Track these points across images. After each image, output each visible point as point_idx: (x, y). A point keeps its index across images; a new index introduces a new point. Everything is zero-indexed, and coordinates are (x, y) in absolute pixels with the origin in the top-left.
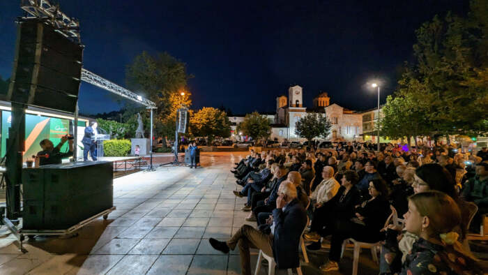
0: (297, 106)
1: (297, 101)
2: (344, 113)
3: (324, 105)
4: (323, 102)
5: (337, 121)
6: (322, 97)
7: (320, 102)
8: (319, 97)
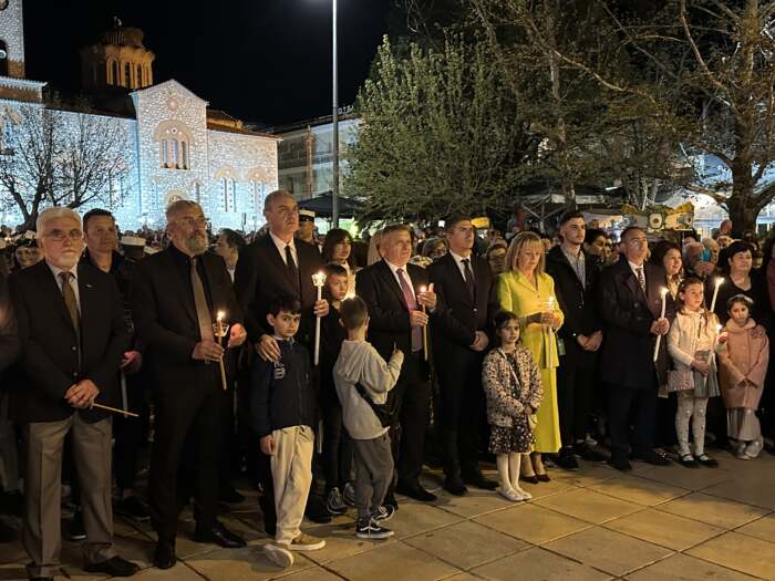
3: (128, 81)
4: (127, 67)
5: (184, 154)
6: (122, 45)
7: (114, 65)
8: (106, 44)
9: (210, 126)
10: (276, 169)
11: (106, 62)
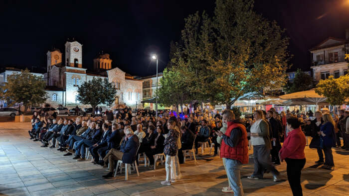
0: (76, 65)
1: (76, 60)
2: (126, 78)
3: (105, 67)
4: (105, 64)
5: (119, 86)
6: (104, 58)
7: (102, 63)
10: (142, 88)
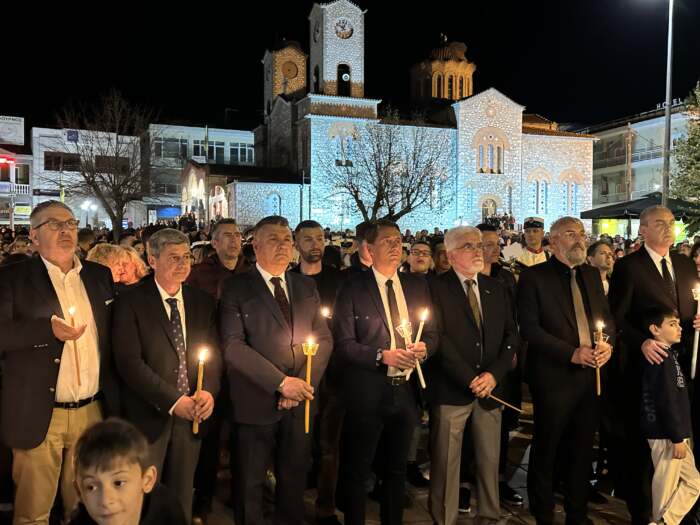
0: (344, 89)
1: (343, 69)
2: (527, 130)
4: (451, 80)
5: (499, 159)
6: (446, 59)
7: (439, 79)
8: (433, 60)
9: (525, 130)
10: (591, 170)
11: (431, 77)
